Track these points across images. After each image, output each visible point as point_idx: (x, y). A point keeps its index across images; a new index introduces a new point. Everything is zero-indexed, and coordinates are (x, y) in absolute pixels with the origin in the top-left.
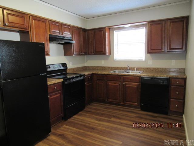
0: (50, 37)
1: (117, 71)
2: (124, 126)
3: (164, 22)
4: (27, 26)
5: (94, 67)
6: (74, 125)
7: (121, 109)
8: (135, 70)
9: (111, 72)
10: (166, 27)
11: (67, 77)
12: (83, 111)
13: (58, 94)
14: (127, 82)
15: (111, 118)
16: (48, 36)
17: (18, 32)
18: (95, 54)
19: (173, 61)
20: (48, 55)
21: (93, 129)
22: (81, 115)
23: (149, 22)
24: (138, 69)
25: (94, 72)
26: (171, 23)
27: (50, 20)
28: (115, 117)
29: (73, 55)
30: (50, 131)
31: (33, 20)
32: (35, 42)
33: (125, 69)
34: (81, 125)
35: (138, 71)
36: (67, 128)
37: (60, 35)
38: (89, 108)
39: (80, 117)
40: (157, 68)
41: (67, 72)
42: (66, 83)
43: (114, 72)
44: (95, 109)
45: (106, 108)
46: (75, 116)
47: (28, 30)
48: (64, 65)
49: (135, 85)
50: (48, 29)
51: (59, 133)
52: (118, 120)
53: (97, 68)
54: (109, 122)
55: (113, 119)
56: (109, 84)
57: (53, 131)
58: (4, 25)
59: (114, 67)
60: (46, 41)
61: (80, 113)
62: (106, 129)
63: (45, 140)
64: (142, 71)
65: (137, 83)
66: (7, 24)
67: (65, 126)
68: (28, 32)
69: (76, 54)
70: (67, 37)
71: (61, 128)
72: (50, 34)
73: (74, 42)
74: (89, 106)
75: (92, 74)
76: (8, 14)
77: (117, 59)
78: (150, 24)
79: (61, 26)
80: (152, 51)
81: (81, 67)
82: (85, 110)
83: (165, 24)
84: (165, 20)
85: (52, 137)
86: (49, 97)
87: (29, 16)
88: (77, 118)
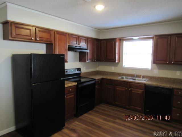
0: (69, 48)
1: (125, 77)
2: (127, 128)
3: (169, 37)
4: (52, 40)
5: (104, 72)
6: (84, 122)
7: (126, 112)
8: (141, 77)
9: (119, 78)
10: (171, 41)
11: (81, 81)
12: (92, 111)
13: (72, 95)
14: (132, 89)
15: (116, 120)
16: (68, 47)
17: (45, 43)
18: (105, 61)
19: (177, 72)
20: (66, 62)
21: (99, 127)
22: (91, 114)
23: (156, 36)
24: (143, 77)
25: (104, 77)
26: (176, 38)
27: (70, 34)
28: (120, 119)
29: (87, 62)
30: (64, 125)
31: (57, 35)
32: (57, 53)
33: (132, 76)
34: (90, 123)
35: (144, 79)
36: (78, 124)
37: (77, 45)
38: (97, 108)
39: (89, 116)
40: (162, 77)
41: (81, 76)
42: (80, 86)
43: (122, 78)
44: (103, 110)
45: (113, 110)
46: (85, 115)
47: (52, 43)
48: (79, 69)
49: (140, 91)
50: (68, 41)
51: (71, 128)
52: (122, 122)
53: (107, 74)
54: (114, 122)
55: (117, 121)
56: (117, 88)
57: (66, 125)
58: (36, 40)
59: (122, 74)
60: (66, 50)
61: (90, 112)
62: (110, 129)
63: (60, 132)
64: (147, 79)
65: (142, 89)
66: (38, 39)
67: (76, 122)
68: (52, 44)
69: (89, 60)
70: (83, 47)
71: (73, 124)
72: (69, 45)
73: (88, 51)
74: (98, 107)
75: (102, 79)
76: (39, 31)
77: (125, 66)
78: (156, 38)
79: (79, 38)
80: (157, 62)
81: (93, 71)
82: (94, 109)
83: (171, 38)
84: (171, 35)
85: (65, 130)
86: (65, 97)
87: (54, 31)
88: (87, 116)
